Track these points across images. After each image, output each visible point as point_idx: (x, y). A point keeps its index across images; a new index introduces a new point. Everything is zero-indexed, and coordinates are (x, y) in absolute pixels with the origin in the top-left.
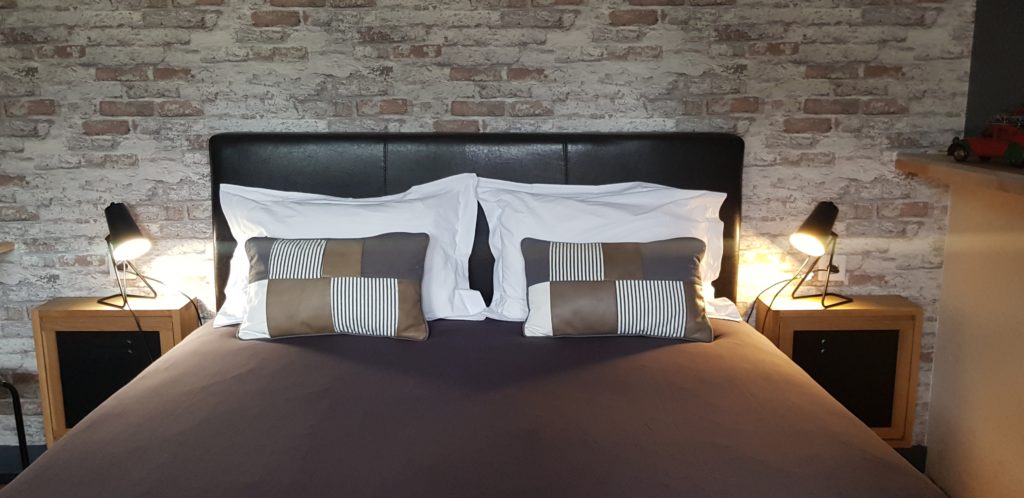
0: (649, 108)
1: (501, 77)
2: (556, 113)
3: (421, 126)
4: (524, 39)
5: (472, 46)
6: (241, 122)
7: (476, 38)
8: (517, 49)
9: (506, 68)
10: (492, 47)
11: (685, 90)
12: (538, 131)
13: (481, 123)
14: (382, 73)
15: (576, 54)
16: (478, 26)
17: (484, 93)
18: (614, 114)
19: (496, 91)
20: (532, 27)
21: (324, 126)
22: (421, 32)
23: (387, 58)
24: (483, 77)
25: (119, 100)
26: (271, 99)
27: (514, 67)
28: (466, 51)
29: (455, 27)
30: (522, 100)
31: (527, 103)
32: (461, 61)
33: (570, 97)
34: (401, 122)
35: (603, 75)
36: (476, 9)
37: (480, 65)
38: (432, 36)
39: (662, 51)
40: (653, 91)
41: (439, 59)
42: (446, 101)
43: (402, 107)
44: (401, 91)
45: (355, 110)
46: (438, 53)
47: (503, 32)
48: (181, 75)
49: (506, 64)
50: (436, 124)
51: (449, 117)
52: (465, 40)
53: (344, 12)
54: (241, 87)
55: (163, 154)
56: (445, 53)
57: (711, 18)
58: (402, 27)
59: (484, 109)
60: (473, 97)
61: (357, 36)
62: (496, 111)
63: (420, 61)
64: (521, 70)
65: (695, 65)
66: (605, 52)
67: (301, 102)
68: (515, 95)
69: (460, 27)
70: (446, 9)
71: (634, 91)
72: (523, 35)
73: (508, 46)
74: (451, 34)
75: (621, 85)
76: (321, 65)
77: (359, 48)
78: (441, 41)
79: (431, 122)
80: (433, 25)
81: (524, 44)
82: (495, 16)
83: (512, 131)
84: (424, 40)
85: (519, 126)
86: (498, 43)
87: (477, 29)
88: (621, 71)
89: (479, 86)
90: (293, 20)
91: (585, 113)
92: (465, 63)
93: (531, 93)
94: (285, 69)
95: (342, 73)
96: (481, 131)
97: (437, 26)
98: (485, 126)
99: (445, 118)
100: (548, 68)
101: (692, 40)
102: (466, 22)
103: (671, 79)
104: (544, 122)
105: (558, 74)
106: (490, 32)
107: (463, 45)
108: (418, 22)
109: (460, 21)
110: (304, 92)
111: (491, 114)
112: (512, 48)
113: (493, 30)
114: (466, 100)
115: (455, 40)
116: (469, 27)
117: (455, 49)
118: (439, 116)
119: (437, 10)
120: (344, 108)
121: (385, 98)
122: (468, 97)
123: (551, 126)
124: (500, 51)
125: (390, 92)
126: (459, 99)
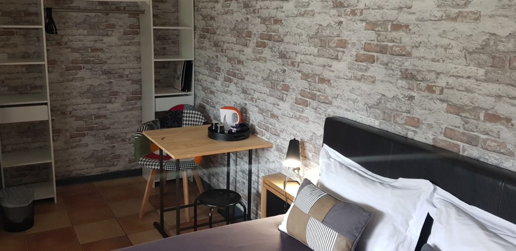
1: (479, 118)
3: (426, 139)
4: (500, 93)
5: (462, 91)
6: (345, 112)
7: (466, 86)
8: (493, 99)
9: (483, 112)
10: (476, 95)
12: (500, 166)
13: (461, 147)
14: (409, 99)
16: (469, 77)
17: (466, 126)
19: (475, 127)
20: (507, 85)
21: (378, 124)
22: (433, 76)
23: (412, 90)
24: (467, 115)
25: (306, 90)
26: (357, 103)
27: (490, 112)
28: (459, 94)
29: (454, 76)
30: (493, 138)
31: (495, 142)
32: (455, 101)
34: (415, 132)
36: (469, 65)
37: (467, 106)
38: (439, 81)
41: (442, 96)
42: (442, 126)
43: (416, 123)
44: (418, 113)
45: (393, 118)
46: (442, 92)
47: (485, 84)
48: (327, 82)
49: (484, 109)
50: (434, 139)
51: (442, 137)
52: (459, 86)
53: (396, 58)
54: (347, 94)
56: (446, 94)
58: (423, 71)
59: (465, 138)
60: (459, 127)
61: (400, 73)
62: (473, 141)
63: (431, 96)
64: (494, 115)
67: (370, 107)
68: (488, 134)
69: (458, 77)
70: (450, 63)
72: (499, 90)
73: (488, 96)
74: (451, 81)
76: (380, 88)
77: (400, 81)
78: (444, 84)
79: (431, 137)
80: (440, 73)
81: (499, 97)
82: (481, 72)
83: (482, 160)
84: (434, 82)
85: (487, 157)
86: (480, 92)
87: (468, 80)
89: (464, 120)
90: (372, 60)
92: (456, 102)
93: (499, 135)
94: (365, 87)
95: (390, 95)
96: (461, 153)
97: (444, 74)
98: (464, 150)
99: (440, 138)
100: (514, 119)
102: (461, 74)
104: (506, 160)
106: (476, 83)
107: (457, 90)
108: (433, 70)
109: (457, 72)
110: (371, 102)
111: (469, 142)
112: (490, 98)
113: (479, 82)
114: (454, 128)
115: (453, 86)
116: (462, 77)
117: (452, 92)
118: (436, 134)
119: (445, 63)
120: (388, 116)
121: (409, 115)
122: (456, 127)
123: (511, 165)
124: (481, 98)
125: (412, 112)
126: (450, 127)
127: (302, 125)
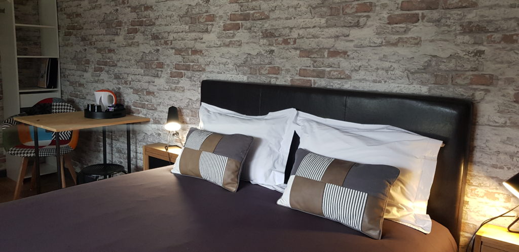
0: (411, 78)
1: (324, 56)
2: (353, 78)
3: (285, 81)
4: (337, 34)
5: (310, 38)
6: (217, 75)
7: (313, 34)
8: (333, 40)
9: (327, 50)
10: (321, 39)
11: (436, 67)
12: (342, 88)
13: (313, 81)
14: (270, 53)
15: (366, 43)
16: (314, 27)
17: (315, 64)
18: (387, 80)
19: (321, 64)
20: (342, 27)
21: (246, 79)
22: (287, 31)
23: (272, 45)
24: (315, 55)
25: (180, 63)
26: (228, 65)
27: (331, 50)
28: (308, 41)
29: (303, 28)
30: (335, 69)
31: (337, 71)
32: (305, 47)
33: (361, 69)
34: (277, 78)
35: (382, 56)
36: (313, 18)
37: (314, 49)
38: (292, 34)
39: (421, 41)
40: (414, 67)
41: (295, 46)
42: (297, 69)
43: (276, 71)
44: (278, 62)
45: (258, 71)
46: (295, 42)
47: (327, 30)
48: (199, 53)
49: (327, 49)
50: (292, 80)
51: (297, 77)
52: (307, 35)
53: (257, 23)
54: (218, 59)
55: (192, 88)
56: (298, 43)
57: (457, 17)
58: (280, 29)
59: (315, 74)
60: (310, 66)
61: (261, 34)
62: (321, 75)
63: (286, 47)
64: (334, 52)
65: (445, 50)
66: (384, 41)
67: (238, 67)
68: (331, 67)
69: (306, 28)
70: (300, 18)
71: (401, 66)
72: (337, 32)
73: (329, 38)
74: (301, 32)
75: (392, 62)
76: (246, 49)
77: (261, 40)
78: (296, 36)
79: (289, 79)
80: (293, 28)
81: (337, 37)
82: (323, 21)
83: (328, 87)
84: (289, 36)
85: (332, 84)
86: (324, 36)
87: (314, 29)
88: (393, 53)
89: (313, 60)
90: (238, 27)
91: (370, 79)
92: (307, 48)
93: (339, 66)
94: (233, 50)
95: (254, 53)
96: (313, 86)
97: (295, 28)
98: (315, 83)
99: (296, 78)
100: (350, 50)
101: (443, 33)
102: (309, 25)
103: (426, 59)
104: (346, 83)
105: (355, 55)
106: (320, 30)
107: (307, 38)
108: (287, 26)
109: (306, 24)
110: (239, 62)
111: (318, 76)
112: (331, 39)
113: (322, 29)
114: (306, 68)
115: (303, 35)
116: (310, 28)
117: (302, 40)
118: (293, 76)
119: (296, 19)
120: (253, 71)
121: (270, 66)
122: (307, 67)
123: (349, 86)
124: (325, 41)
125: (273, 63)
126: (303, 68)
127: (178, 95)
